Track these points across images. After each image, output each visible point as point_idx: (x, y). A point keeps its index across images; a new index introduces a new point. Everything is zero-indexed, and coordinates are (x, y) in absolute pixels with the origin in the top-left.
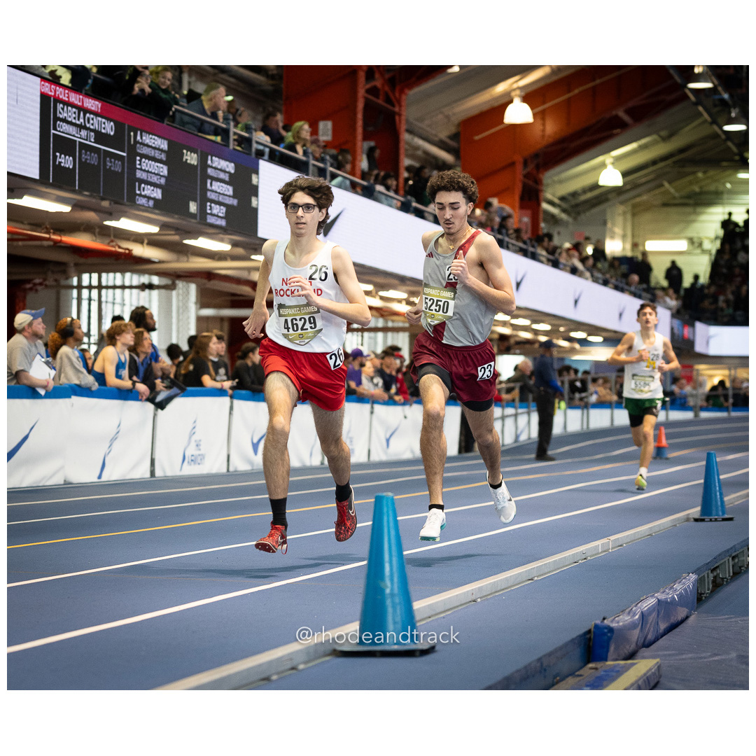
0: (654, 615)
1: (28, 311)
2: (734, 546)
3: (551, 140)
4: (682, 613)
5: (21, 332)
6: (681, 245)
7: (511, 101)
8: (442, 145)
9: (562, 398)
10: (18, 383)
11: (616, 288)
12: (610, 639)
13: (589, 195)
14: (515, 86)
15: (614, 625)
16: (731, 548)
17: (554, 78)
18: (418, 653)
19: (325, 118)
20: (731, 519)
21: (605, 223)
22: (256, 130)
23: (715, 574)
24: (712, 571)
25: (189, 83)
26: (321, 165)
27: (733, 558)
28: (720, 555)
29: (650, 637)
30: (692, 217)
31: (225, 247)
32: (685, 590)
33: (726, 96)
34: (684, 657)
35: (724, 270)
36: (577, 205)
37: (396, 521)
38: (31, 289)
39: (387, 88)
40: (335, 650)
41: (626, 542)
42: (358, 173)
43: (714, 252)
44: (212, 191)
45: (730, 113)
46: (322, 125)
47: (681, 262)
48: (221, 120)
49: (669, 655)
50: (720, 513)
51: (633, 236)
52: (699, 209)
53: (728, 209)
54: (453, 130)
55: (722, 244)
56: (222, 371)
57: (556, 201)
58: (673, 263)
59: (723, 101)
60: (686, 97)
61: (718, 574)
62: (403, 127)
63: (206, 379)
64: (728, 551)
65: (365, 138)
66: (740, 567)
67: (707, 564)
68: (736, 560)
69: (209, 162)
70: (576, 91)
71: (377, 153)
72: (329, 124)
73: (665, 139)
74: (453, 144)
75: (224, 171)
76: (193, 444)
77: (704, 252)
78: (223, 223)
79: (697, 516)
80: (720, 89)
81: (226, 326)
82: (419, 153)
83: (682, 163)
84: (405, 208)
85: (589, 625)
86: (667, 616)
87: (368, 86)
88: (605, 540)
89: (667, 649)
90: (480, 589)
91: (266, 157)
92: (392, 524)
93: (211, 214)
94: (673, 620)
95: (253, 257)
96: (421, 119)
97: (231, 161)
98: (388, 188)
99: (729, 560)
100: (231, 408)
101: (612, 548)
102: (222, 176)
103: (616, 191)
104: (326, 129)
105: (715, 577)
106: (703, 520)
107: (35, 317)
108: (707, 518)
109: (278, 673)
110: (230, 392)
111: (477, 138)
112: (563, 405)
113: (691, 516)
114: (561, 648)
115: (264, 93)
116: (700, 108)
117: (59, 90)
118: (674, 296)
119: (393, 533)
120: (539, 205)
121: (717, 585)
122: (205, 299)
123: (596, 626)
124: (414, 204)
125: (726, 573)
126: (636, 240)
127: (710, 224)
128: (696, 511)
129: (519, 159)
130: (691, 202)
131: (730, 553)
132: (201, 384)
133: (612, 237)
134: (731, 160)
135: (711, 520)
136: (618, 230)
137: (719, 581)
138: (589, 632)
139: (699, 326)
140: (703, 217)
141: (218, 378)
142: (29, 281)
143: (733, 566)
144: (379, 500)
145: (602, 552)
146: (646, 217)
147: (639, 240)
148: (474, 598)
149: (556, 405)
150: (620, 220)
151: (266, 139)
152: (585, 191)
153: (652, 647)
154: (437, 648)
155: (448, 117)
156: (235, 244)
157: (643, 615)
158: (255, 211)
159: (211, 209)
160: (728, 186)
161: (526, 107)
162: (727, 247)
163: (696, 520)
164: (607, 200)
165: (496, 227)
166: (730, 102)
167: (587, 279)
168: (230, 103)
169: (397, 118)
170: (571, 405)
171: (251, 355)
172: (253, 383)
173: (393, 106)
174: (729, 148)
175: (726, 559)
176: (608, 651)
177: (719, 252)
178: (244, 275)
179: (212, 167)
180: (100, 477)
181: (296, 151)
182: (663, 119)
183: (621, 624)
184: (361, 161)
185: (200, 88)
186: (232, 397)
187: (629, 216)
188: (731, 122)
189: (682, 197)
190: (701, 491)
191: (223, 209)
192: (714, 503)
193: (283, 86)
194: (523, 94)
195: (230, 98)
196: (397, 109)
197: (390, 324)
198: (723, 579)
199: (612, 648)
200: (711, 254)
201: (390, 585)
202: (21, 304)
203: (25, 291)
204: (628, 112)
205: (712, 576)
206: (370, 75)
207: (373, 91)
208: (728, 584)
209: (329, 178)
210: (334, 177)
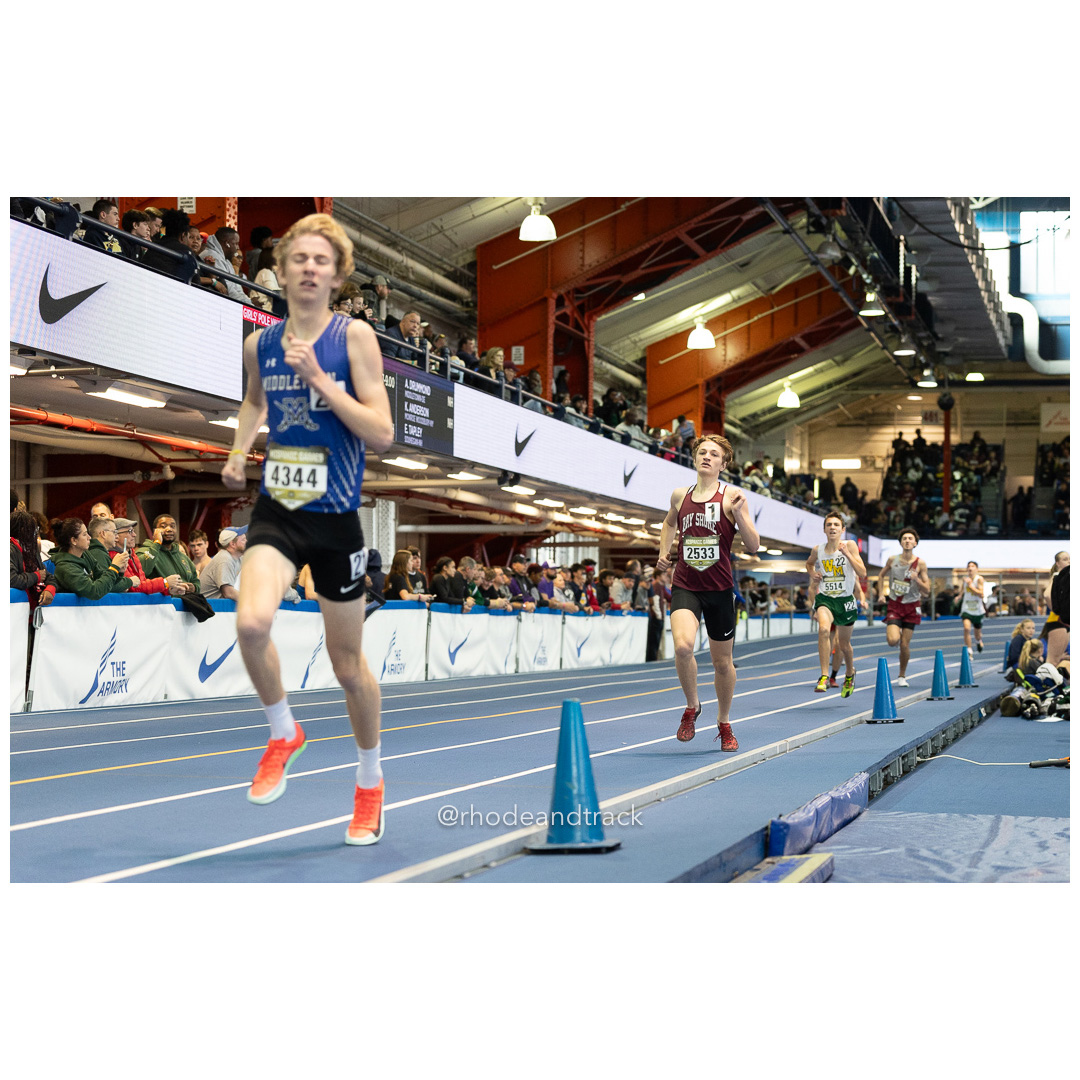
0: (828, 811)
1: (233, 528)
2: (903, 748)
3: (732, 364)
4: (854, 809)
5: (225, 548)
6: (855, 464)
7: (694, 328)
8: (629, 369)
9: (743, 608)
10: (223, 596)
11: (795, 504)
12: (786, 835)
13: (768, 416)
14: (698, 313)
15: (790, 821)
16: (901, 749)
17: (735, 306)
18: (604, 851)
19: (517, 343)
20: (901, 721)
21: (783, 443)
22: (451, 355)
23: (886, 772)
24: (883, 770)
25: (387, 310)
26: (514, 388)
27: (903, 758)
28: (889, 755)
29: (824, 833)
30: (866, 437)
31: (423, 466)
32: (857, 787)
33: (896, 322)
34: (855, 851)
35: (896, 488)
36: (757, 426)
37: (583, 727)
38: (236, 507)
39: (576, 315)
40: (525, 849)
41: (802, 743)
42: (549, 395)
43: (886, 470)
44: (410, 413)
45: (900, 338)
46: (514, 349)
47: (855, 479)
48: (418, 345)
49: (842, 849)
50: (892, 716)
51: (810, 455)
52: (872, 430)
53: (898, 430)
54: (639, 355)
55: (894, 462)
56: (420, 584)
57: (738, 422)
58: (848, 479)
59: (893, 328)
60: (858, 324)
61: (889, 773)
62: (593, 352)
63: (404, 593)
64: (898, 751)
65: (556, 362)
66: (909, 767)
67: (878, 763)
68: (905, 761)
69: (406, 385)
70: (756, 318)
71: (568, 377)
72: (522, 349)
73: (838, 364)
74: (639, 368)
75: (422, 394)
76: (393, 654)
77: (877, 470)
78: (420, 443)
79: (870, 719)
80: (890, 316)
81: (424, 542)
82: (608, 376)
83: (855, 387)
84: (594, 428)
85: (767, 822)
86: (840, 812)
87: (558, 313)
88: (782, 743)
89: (839, 843)
90: (664, 789)
91: (461, 380)
92: (579, 729)
93: (408, 435)
94: (846, 816)
95: (449, 476)
96: (608, 345)
97: (427, 384)
98: (578, 410)
99: (899, 759)
100: (429, 619)
101: (790, 750)
102: (419, 398)
103: (795, 413)
104: (518, 354)
105: (886, 776)
106: (875, 722)
107: (239, 533)
108: (879, 720)
109: (470, 871)
110: (427, 604)
111: (661, 362)
112: (745, 614)
113: (864, 719)
114: (739, 844)
115: (459, 319)
116: (872, 334)
117: (262, 317)
118: (849, 511)
119: (579, 736)
120: (721, 426)
121: (888, 783)
122: (404, 516)
123: (773, 823)
124: (602, 425)
125: (896, 773)
126: (813, 459)
127: (882, 443)
128: (868, 714)
129: (700, 381)
130: (865, 423)
131: (900, 754)
132: (400, 598)
133: (791, 457)
134: (901, 384)
135: (882, 722)
136: (796, 450)
137: (889, 779)
138: (766, 828)
139: (872, 539)
140: (877, 437)
141: (415, 591)
142: (234, 499)
143: (902, 766)
144: (566, 705)
145: (780, 754)
146: (823, 437)
147: (816, 459)
148: (658, 797)
149: (739, 615)
150: (798, 440)
151: (461, 363)
152: (764, 413)
153: (826, 842)
154: (622, 845)
155: (635, 343)
156: (432, 464)
157: (818, 813)
158: (451, 431)
159: (408, 430)
160: (899, 407)
161: (708, 333)
162: (898, 465)
163: (869, 722)
164: (786, 421)
165: (680, 447)
166: (900, 329)
167: (766, 496)
168: (426, 328)
169: (586, 343)
170: (753, 615)
171: (445, 567)
172: (449, 596)
173: (583, 332)
174: (899, 372)
175: (896, 759)
176: (784, 846)
177: (891, 470)
178: (440, 493)
179: (409, 390)
180: (303, 686)
181: (490, 375)
182: (837, 344)
183: (796, 820)
184: (551, 384)
185: (398, 314)
186: (429, 609)
187: (806, 436)
188: (901, 347)
189: (856, 418)
190: (873, 695)
191: (420, 430)
192: (885, 706)
193: (477, 313)
194: (706, 321)
195: (425, 324)
196: (585, 335)
197: (581, 539)
198: (893, 777)
199: (788, 844)
200: (883, 472)
201: (577, 787)
202: (227, 521)
203: (230, 508)
204: (804, 337)
205: (883, 775)
206: (560, 302)
207: (563, 318)
208: (898, 782)
209: (521, 400)
210: (526, 399)
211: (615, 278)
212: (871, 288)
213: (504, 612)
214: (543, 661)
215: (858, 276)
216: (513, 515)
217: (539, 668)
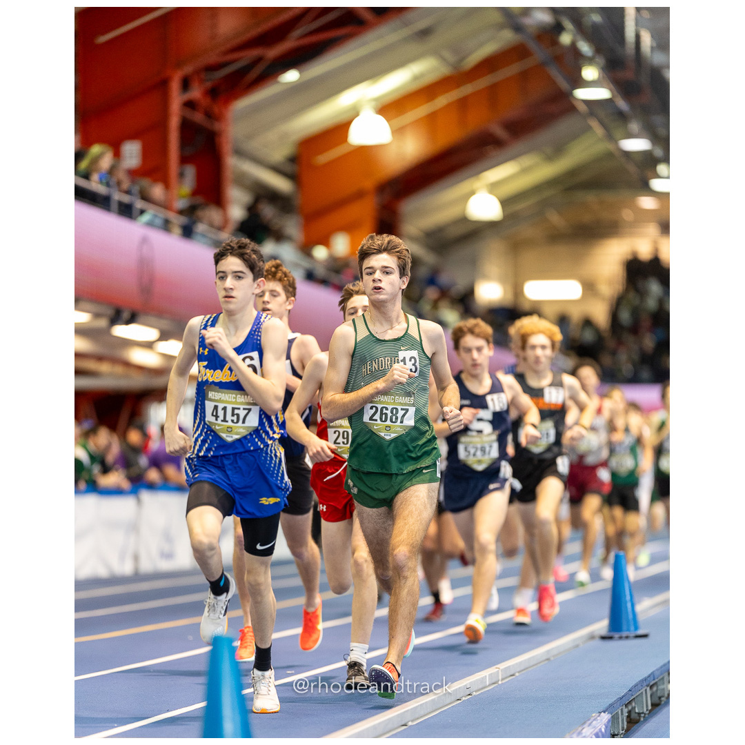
2: (653, 673)
3: (411, 162)
6: (574, 291)
7: (359, 114)
8: (277, 170)
13: (457, 230)
14: (364, 95)
16: (649, 676)
19: (132, 137)
20: (645, 636)
23: (630, 708)
24: (626, 706)
27: (651, 687)
28: (636, 685)
32: (597, 734)
33: (625, 107)
36: (445, 242)
39: (207, 100)
41: (518, 670)
45: (628, 126)
46: (126, 146)
50: (632, 628)
55: (625, 286)
57: (419, 236)
61: (634, 709)
62: (229, 147)
64: (645, 679)
65: (182, 162)
66: (660, 698)
67: (621, 698)
68: (655, 689)
72: (137, 145)
73: (550, 158)
77: (600, 297)
79: (604, 632)
80: (618, 98)
88: (492, 670)
96: (250, 137)
99: (646, 690)
101: (502, 679)
103: (492, 225)
104: (132, 153)
105: (629, 712)
106: (610, 638)
108: (616, 635)
111: (318, 161)
113: (596, 633)
116: (593, 121)
121: (634, 720)
125: (643, 707)
128: (602, 626)
129: (369, 184)
131: (648, 683)
133: (486, 277)
135: (621, 638)
136: (495, 271)
137: (634, 717)
143: (651, 696)
145: (490, 685)
146: (529, 258)
163: (603, 638)
166: (629, 113)
169: (221, 137)
173: (217, 123)
175: (644, 690)
182: (546, 136)
187: (509, 255)
188: (630, 136)
189: (573, 230)
192: (625, 616)
196: (219, 127)
198: (639, 714)
204: (503, 126)
205: (626, 710)
206: (186, 84)
207: (190, 105)
208: (646, 720)
209: (135, 212)
210: (142, 212)
211: (254, 53)
212: (590, 61)
213: (116, 492)
214: (168, 556)
215: (573, 47)
216: (127, 364)
217: (165, 566)
